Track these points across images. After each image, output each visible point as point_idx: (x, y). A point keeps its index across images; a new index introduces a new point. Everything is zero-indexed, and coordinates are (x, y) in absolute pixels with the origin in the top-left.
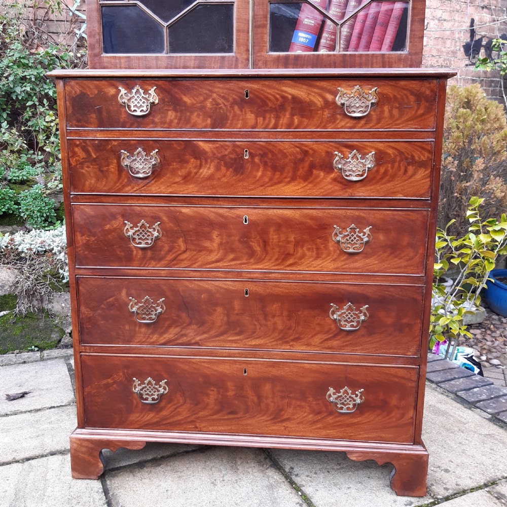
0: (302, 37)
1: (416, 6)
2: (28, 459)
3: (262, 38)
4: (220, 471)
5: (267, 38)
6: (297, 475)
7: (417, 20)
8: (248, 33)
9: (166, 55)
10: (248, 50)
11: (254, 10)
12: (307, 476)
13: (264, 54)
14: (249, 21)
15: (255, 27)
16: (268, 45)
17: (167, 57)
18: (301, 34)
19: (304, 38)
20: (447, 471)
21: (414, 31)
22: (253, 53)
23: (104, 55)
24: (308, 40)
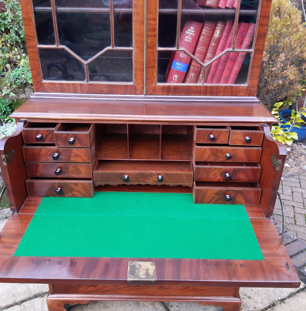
0: (178, 66)
1: (256, 57)
2: (23, 301)
3: (153, 74)
4: (130, 306)
5: (156, 75)
6: (171, 306)
7: (256, 65)
8: (143, 71)
9: (87, 83)
10: (143, 82)
11: (147, 57)
12: (177, 306)
13: (154, 85)
14: (143, 63)
15: (148, 68)
16: (156, 79)
17: (88, 84)
18: (178, 64)
19: (179, 66)
20: (250, 298)
21: (254, 73)
22: (147, 85)
23: (44, 81)
24: (182, 68)
